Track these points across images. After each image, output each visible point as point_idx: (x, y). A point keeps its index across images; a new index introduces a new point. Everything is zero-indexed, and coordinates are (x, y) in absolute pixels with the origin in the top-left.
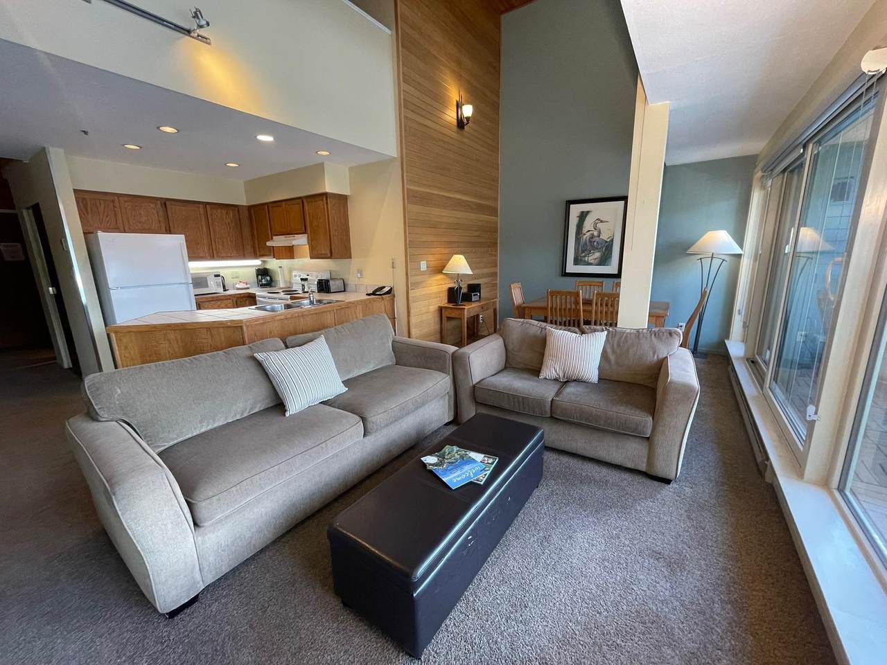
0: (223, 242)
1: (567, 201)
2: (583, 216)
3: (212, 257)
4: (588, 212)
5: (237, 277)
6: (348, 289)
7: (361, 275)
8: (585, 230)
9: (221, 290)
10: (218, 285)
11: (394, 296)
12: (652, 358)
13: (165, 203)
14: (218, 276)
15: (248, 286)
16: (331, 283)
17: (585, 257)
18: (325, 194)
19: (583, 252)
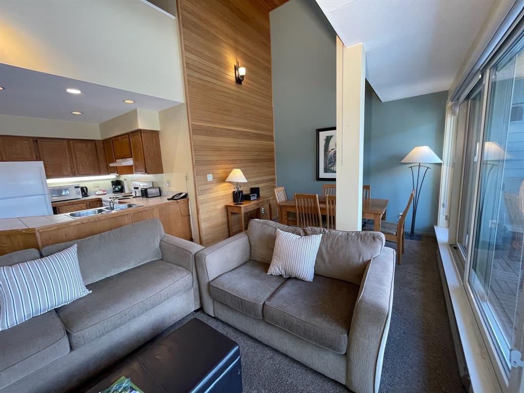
0: (83, 164)
1: (317, 130)
2: (328, 139)
3: (74, 174)
4: (331, 136)
5: (98, 187)
6: (162, 194)
7: (169, 185)
8: (330, 149)
9: (80, 196)
10: (78, 193)
11: (188, 200)
12: (358, 261)
13: (36, 140)
14: (78, 187)
15: (105, 192)
16: (149, 191)
17: (331, 166)
18: (140, 130)
19: (330, 163)
